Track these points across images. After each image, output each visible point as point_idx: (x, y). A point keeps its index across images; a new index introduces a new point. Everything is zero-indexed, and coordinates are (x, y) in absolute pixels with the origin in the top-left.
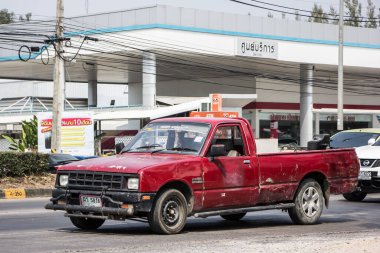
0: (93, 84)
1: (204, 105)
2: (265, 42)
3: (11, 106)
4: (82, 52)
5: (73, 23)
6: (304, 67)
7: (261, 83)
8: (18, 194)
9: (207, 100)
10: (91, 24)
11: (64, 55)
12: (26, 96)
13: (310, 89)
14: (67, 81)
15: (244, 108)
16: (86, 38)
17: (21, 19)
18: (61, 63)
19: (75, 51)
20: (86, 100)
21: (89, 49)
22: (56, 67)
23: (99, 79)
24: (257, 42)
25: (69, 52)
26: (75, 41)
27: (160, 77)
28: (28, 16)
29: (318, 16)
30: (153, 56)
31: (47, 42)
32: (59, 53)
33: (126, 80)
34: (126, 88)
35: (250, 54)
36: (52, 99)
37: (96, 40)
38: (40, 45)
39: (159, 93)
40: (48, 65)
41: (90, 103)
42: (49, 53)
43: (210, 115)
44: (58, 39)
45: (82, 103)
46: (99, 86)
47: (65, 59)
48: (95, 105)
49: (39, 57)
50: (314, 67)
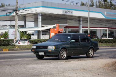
0: (25, 22)
1: (54, 27)
3: (4, 27)
4: (22, 13)
6: (80, 17)
7: (69, 21)
8: (6, 50)
9: (55, 26)
10: (24, 6)
11: (18, 14)
12: (8, 25)
13: (81, 23)
14: (18, 21)
15: (64, 28)
16: (23, 10)
17: (7, 5)
18: (17, 16)
19: (21, 13)
20: (23, 26)
21: (24, 12)
22: (16, 17)
23: (27, 20)
24: (68, 10)
25: (19, 13)
26: (21, 11)
27: (42, 19)
28: (9, 5)
29: (83, 4)
30: (40, 14)
32: (16, 14)
33: (34, 21)
35: (66, 14)
36: (14, 25)
37: (26, 10)
38: (12, 12)
39: (42, 24)
40: (14, 16)
41: (24, 26)
42: (14, 14)
43: (55, 30)
44: (16, 10)
45: (22, 27)
46: (27, 22)
47: (18, 15)
48: (26, 27)
49: (11, 15)
50: (82, 17)
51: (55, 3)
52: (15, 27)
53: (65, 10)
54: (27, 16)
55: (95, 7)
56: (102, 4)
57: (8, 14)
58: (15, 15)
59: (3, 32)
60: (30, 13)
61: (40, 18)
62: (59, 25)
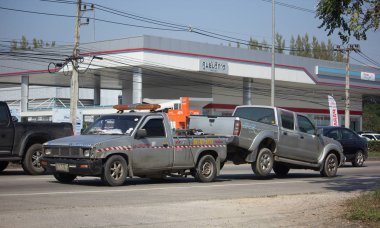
0: (98, 89)
1: (176, 105)
2: (219, 62)
3: (41, 104)
4: (91, 67)
5: (85, 46)
6: (246, 80)
7: (215, 89)
9: (178, 102)
10: (97, 48)
11: (79, 69)
12: (51, 97)
13: (249, 96)
14: (80, 87)
15: (205, 108)
16: (94, 57)
17: (47, 44)
18: (77, 75)
19: (87, 66)
20: (91, 100)
21: (97, 64)
22: (73, 77)
23: (102, 86)
24: (214, 61)
25: (82, 67)
26: (87, 59)
27: (145, 85)
28: (53, 44)
29: (254, 45)
30: (140, 70)
31: (67, 60)
32: (75, 68)
33: (120, 87)
34: (120, 92)
35: (208, 70)
36: (69, 99)
37: (101, 59)
38: (62, 62)
39: (144, 96)
40: (69, 74)
41: (95, 102)
42: (69, 67)
43: (180, 113)
44: (75, 58)
45: (90, 103)
46: (102, 91)
47: (79, 72)
48: (98, 104)
49: (62, 70)
50: (252, 80)
51: (180, 41)
52: (72, 104)
53: (208, 61)
54: (101, 73)
55: (287, 53)
56: (308, 46)
57: (53, 67)
58: (72, 72)
59: (37, 117)
60: (109, 66)
61: (138, 80)
62: (190, 99)
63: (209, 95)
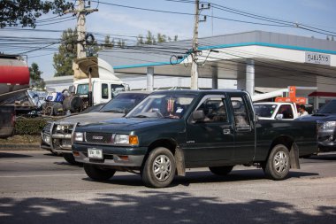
0: (215, 79)
1: (285, 93)
2: (322, 55)
4: (208, 59)
5: (203, 41)
7: (320, 79)
9: (286, 90)
11: (198, 61)
12: (173, 86)
14: (199, 77)
15: (309, 95)
16: (211, 51)
17: (169, 39)
18: (196, 66)
19: (205, 59)
21: (214, 56)
22: (193, 68)
23: (219, 76)
24: (318, 54)
25: (201, 59)
26: (205, 53)
27: (257, 75)
28: (176, 37)
30: (253, 62)
31: (187, 53)
32: (194, 60)
33: (236, 77)
34: (235, 82)
37: (217, 52)
38: (183, 55)
39: (256, 85)
40: (188, 66)
42: (189, 60)
44: (193, 52)
46: (219, 80)
47: (198, 64)
49: (182, 62)
51: (288, 35)
54: (219, 65)
57: (174, 60)
58: (191, 64)
60: (225, 58)
61: (251, 70)
62: (298, 88)
63: (314, 84)
